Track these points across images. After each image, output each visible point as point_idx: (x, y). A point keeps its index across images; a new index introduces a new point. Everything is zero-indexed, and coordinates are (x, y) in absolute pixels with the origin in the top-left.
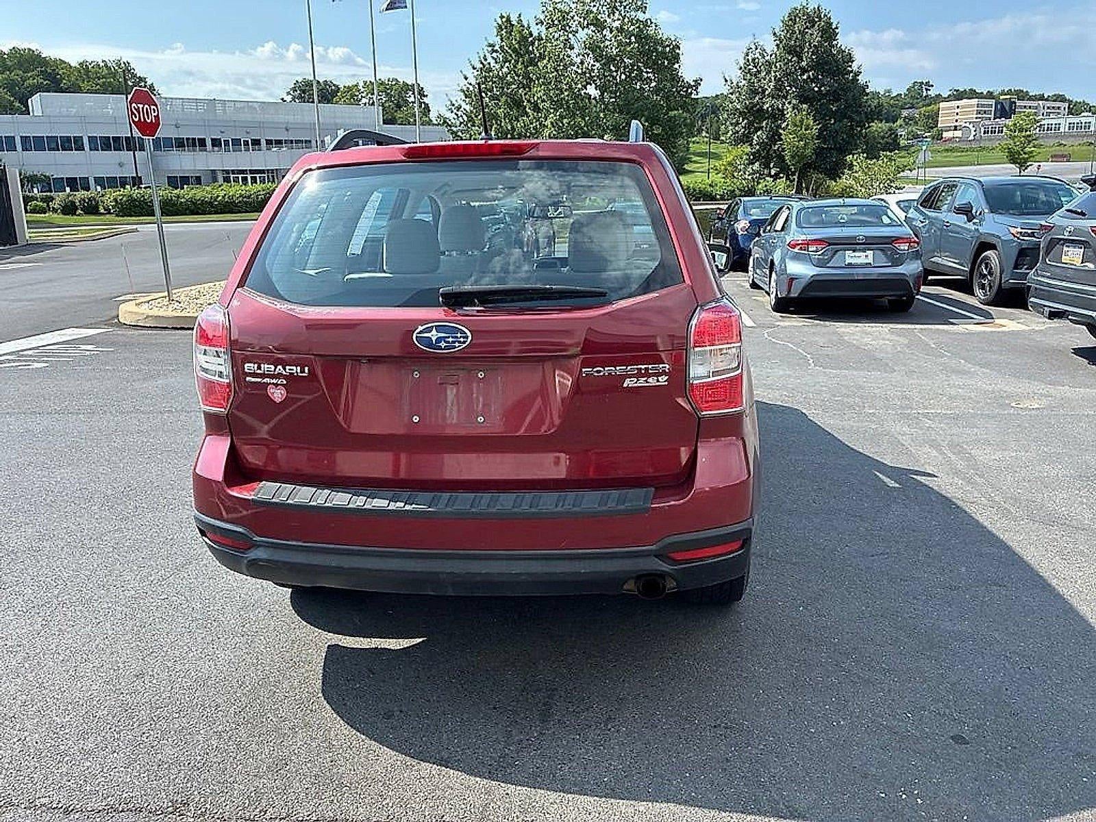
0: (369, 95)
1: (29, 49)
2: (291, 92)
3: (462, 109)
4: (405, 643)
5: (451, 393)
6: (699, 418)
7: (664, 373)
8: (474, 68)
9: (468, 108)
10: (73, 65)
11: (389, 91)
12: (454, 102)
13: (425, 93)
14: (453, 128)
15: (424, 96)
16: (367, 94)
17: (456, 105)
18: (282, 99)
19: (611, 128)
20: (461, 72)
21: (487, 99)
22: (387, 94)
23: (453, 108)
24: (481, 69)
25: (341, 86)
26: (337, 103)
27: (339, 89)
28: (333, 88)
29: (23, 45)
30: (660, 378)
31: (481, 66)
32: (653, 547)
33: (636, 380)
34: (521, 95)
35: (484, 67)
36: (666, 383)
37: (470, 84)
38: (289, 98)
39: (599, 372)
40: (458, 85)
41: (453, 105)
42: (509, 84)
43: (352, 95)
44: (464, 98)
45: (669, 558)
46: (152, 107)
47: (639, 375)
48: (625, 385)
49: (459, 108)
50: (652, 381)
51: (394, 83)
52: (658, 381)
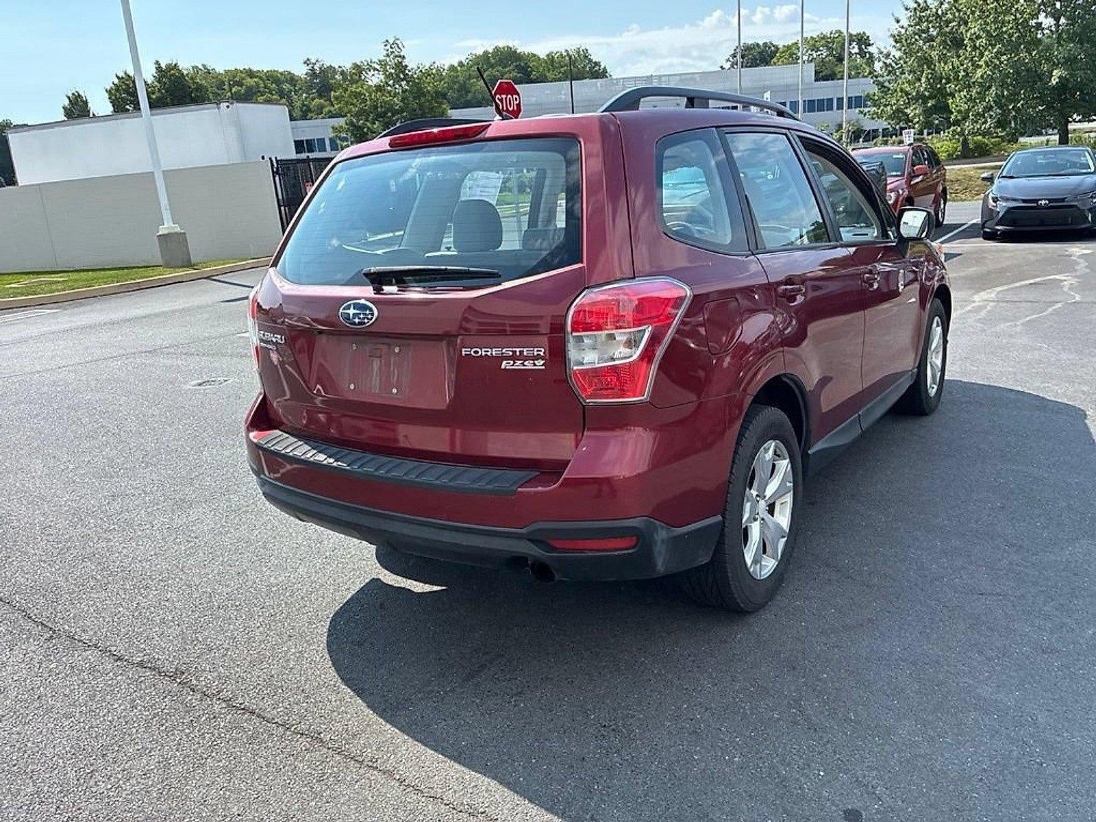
0: (810, 52)
1: (508, 47)
2: (731, 59)
3: (891, 57)
4: (428, 588)
5: (376, 364)
6: (584, 406)
7: (538, 357)
8: (907, 9)
9: (898, 54)
10: (541, 57)
11: (830, 45)
12: (883, 50)
13: (871, 42)
14: (879, 79)
15: (870, 45)
16: (807, 51)
17: (885, 52)
18: (721, 67)
19: (1062, 61)
20: (893, 15)
21: (921, 42)
22: (828, 48)
23: (881, 56)
24: (915, 9)
25: (780, 46)
26: (775, 63)
27: (778, 49)
28: (773, 48)
29: (502, 44)
30: (536, 362)
31: (916, 5)
32: (523, 531)
33: (512, 362)
34: (962, 33)
35: (919, 5)
36: (543, 367)
37: (902, 27)
38: (727, 65)
39: (476, 352)
40: (889, 30)
41: (881, 53)
42: (948, 22)
43: (791, 55)
44: (894, 44)
45: (547, 544)
46: (515, 96)
47: (514, 358)
48: (503, 367)
49: (887, 56)
50: (529, 365)
51: (837, 35)
52: (535, 365)
